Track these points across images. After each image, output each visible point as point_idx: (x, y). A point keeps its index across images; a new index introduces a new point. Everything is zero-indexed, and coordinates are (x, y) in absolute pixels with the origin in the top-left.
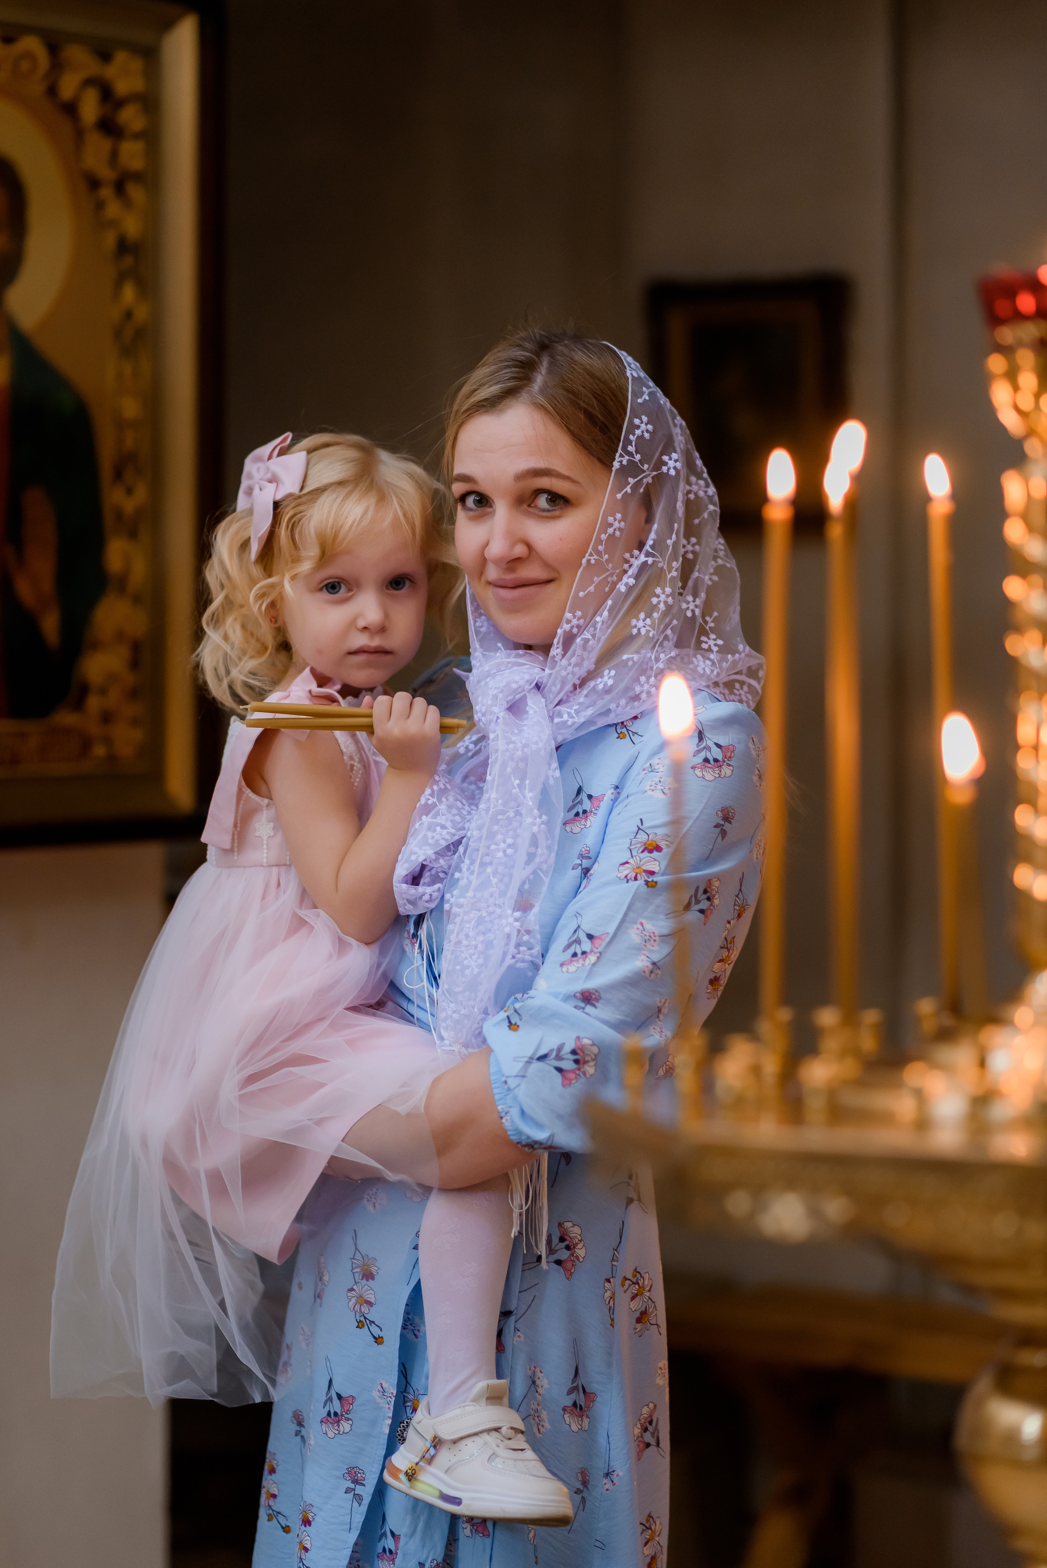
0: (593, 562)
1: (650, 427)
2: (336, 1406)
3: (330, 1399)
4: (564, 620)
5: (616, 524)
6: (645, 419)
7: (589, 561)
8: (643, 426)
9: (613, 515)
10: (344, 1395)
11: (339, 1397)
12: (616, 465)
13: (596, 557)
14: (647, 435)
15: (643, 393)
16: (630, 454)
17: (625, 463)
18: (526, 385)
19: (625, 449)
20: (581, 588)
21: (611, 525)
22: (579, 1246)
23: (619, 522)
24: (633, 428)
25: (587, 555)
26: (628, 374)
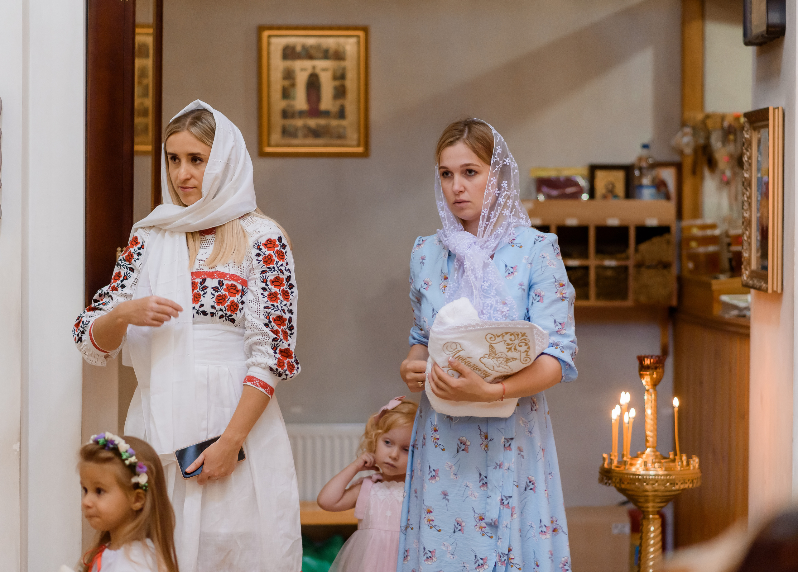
0: (488, 193)
1: (501, 149)
2: (434, 473)
3: (431, 472)
4: (482, 212)
5: (494, 180)
6: (499, 147)
7: (486, 193)
8: (499, 149)
9: (493, 178)
10: (435, 469)
11: (434, 470)
12: (492, 162)
13: (488, 191)
14: (500, 152)
15: (498, 138)
16: (496, 158)
17: (495, 161)
18: (462, 137)
19: (494, 157)
20: (486, 201)
21: (492, 181)
22: (467, 442)
23: (495, 179)
24: (496, 150)
25: (486, 191)
26: (493, 132)
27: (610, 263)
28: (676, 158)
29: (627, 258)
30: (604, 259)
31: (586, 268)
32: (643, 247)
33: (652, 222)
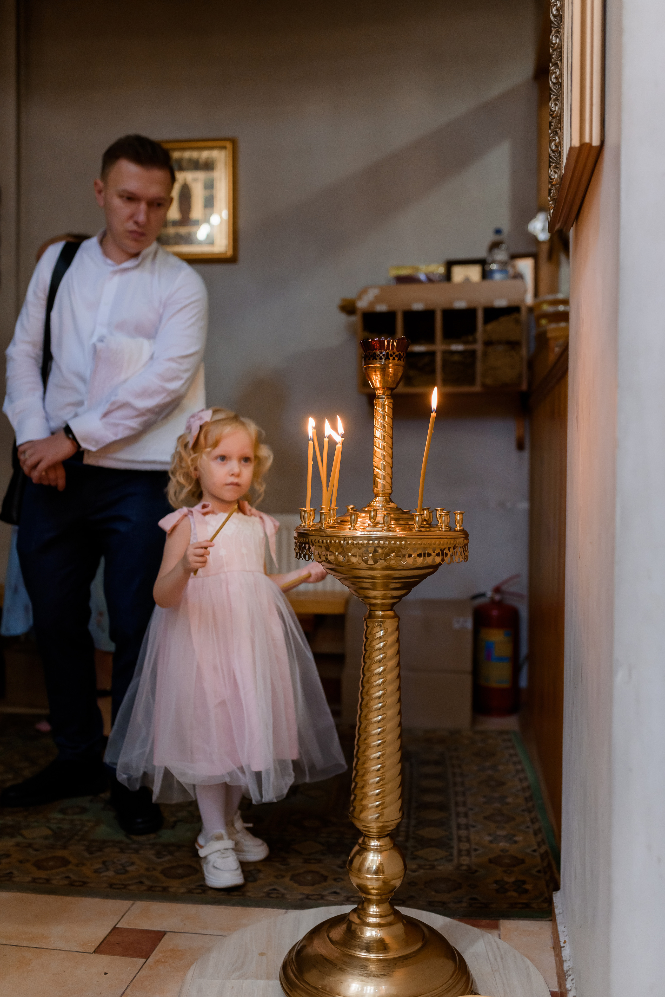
27: (458, 347)
28: (533, 249)
29: (474, 341)
30: (450, 343)
31: (432, 354)
32: (490, 327)
33: (501, 303)
